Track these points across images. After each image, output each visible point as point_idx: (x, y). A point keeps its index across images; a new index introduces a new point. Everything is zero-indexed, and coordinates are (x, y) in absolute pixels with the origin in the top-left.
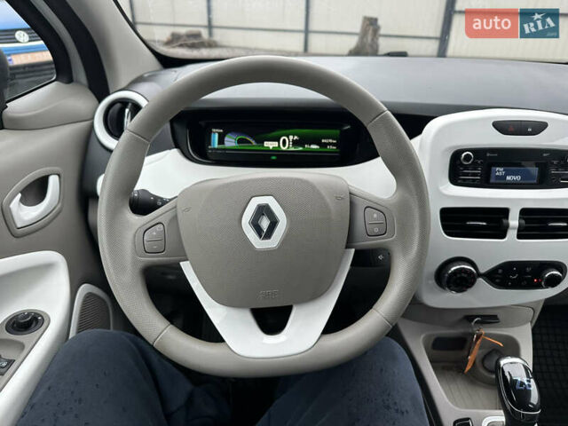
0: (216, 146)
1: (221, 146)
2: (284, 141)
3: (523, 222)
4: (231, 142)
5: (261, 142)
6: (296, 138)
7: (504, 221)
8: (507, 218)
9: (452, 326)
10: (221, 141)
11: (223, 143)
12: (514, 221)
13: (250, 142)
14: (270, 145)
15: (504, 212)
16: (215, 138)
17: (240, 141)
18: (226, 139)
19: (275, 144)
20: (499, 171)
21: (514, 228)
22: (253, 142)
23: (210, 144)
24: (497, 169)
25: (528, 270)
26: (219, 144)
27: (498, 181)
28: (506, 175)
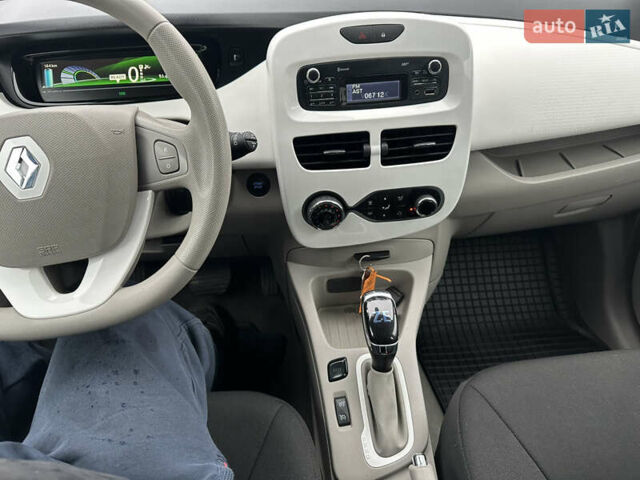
0: (52, 85)
1: (58, 85)
2: (133, 71)
3: (386, 145)
4: (68, 78)
5: (105, 75)
6: (147, 67)
7: (365, 147)
8: (368, 143)
9: (343, 265)
10: (57, 79)
11: (60, 81)
12: (375, 146)
13: (93, 77)
14: (117, 78)
15: (364, 137)
16: (49, 74)
17: (79, 77)
18: (63, 75)
19: (123, 77)
20: (355, 88)
21: (376, 154)
22: (96, 76)
23: (43, 83)
24: (353, 86)
25: (400, 198)
26: (55, 82)
27: (356, 101)
28: (364, 92)
